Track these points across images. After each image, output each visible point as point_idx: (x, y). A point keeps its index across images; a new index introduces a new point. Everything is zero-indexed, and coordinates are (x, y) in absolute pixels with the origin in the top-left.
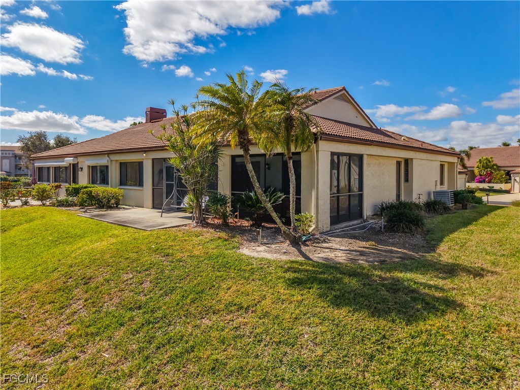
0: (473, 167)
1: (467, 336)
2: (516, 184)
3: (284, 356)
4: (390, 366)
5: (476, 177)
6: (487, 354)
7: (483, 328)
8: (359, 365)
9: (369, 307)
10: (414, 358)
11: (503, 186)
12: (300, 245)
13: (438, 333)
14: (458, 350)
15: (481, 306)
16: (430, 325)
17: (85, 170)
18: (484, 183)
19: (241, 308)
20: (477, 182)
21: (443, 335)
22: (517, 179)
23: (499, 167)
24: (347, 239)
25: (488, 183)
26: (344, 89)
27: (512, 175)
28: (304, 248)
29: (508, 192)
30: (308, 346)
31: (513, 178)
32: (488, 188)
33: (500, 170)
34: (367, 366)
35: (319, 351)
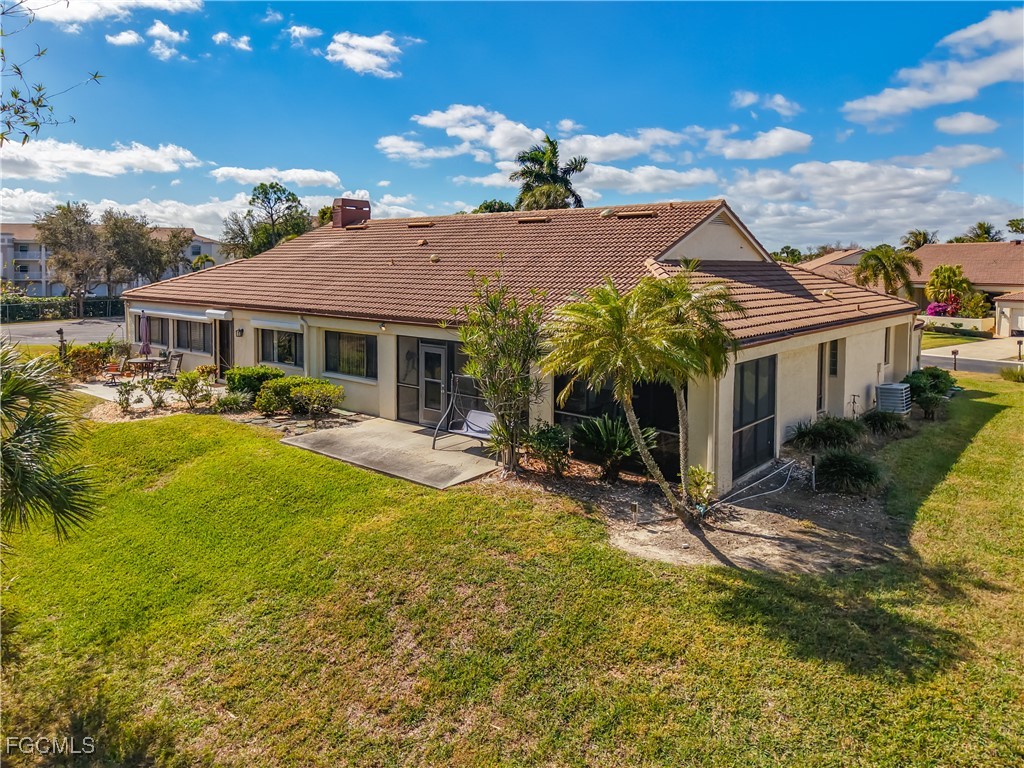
0: (924, 283)
1: (980, 707)
2: (1004, 320)
3: (750, 733)
4: (891, 749)
5: (930, 303)
6: (1008, 733)
7: (1000, 695)
8: (849, 747)
9: (842, 657)
10: (918, 738)
11: (981, 324)
12: (700, 529)
13: (944, 701)
14: (973, 727)
15: (993, 657)
16: (932, 689)
17: (250, 336)
18: (944, 315)
19: (663, 656)
20: (931, 314)
21: (950, 705)
22: (1007, 311)
23: (973, 284)
24: (766, 512)
25: (953, 316)
26: (724, 204)
27: (996, 304)
28: (710, 536)
29: (988, 335)
30: (777, 719)
31: (998, 310)
32: (952, 327)
33: (973, 292)
34: (859, 748)
35: (795, 728)
